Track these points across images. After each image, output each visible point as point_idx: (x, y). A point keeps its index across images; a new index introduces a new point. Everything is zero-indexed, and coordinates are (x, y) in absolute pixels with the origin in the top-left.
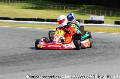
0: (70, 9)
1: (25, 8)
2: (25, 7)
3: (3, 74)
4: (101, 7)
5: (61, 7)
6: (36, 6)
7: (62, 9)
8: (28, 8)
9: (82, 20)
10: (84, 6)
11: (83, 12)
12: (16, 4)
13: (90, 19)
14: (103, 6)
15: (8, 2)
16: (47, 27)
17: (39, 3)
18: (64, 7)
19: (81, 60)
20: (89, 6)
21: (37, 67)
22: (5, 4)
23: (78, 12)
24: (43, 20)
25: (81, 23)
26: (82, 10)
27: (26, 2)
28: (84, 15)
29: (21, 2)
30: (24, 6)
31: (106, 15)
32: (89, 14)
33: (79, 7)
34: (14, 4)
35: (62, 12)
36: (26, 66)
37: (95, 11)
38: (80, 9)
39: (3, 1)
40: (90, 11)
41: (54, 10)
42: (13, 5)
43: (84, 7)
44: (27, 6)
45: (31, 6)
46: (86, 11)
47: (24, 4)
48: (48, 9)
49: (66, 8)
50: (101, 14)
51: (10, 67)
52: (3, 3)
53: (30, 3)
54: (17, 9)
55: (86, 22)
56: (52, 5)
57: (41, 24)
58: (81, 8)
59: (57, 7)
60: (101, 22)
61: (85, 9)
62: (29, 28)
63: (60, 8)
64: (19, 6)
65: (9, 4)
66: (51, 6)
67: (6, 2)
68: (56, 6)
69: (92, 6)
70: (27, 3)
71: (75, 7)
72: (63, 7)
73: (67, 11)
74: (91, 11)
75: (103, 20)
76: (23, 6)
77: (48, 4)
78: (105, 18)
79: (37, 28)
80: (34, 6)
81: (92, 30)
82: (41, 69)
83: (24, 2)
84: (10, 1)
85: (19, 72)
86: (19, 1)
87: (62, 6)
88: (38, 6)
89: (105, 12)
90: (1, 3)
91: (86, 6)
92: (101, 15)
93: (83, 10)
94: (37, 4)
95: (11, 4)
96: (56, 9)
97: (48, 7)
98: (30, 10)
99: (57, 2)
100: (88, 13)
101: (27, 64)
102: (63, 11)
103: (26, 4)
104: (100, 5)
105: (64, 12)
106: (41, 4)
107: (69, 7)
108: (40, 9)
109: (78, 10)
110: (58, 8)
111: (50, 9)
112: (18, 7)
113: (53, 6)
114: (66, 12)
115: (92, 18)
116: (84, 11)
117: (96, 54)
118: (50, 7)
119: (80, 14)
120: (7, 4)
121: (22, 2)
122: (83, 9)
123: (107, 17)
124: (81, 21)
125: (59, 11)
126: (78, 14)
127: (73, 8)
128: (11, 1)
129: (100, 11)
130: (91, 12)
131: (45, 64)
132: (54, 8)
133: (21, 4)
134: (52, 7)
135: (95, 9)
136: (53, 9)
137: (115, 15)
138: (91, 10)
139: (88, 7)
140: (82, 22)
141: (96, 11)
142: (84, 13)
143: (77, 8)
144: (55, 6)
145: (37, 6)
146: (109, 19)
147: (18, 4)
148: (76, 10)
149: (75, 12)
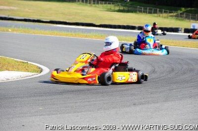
0: (165, 12)
2: (111, 9)
5: (154, 10)
6: (124, 9)
7: (155, 12)
8: (114, 11)
10: (183, 9)
11: (181, 17)
15: (90, 3)
17: (127, 5)
20: (189, 9)
23: (175, 16)
26: (179, 13)
27: (111, 3)
29: (105, 3)
30: (110, 8)
32: (189, 19)
33: (176, 10)
34: (97, 5)
35: (155, 16)
38: (177, 13)
39: (85, 1)
42: (95, 7)
43: (181, 10)
44: (113, 8)
45: (117, 8)
46: (185, 15)
47: (109, 6)
48: (138, 12)
49: (159, 11)
52: (84, 4)
53: (116, 5)
55: (187, 31)
58: (179, 11)
59: (149, 9)
61: (184, 12)
63: (153, 12)
65: (91, 5)
66: (142, 8)
67: (88, 3)
68: (148, 8)
69: (193, 9)
70: (113, 4)
71: (171, 10)
72: (157, 10)
73: (161, 15)
76: (108, 8)
77: (138, 7)
80: (122, 8)
83: (109, 4)
86: (104, 2)
87: (155, 8)
88: (126, 8)
91: (185, 9)
93: (181, 14)
94: (124, 6)
95: (94, 5)
96: (148, 12)
97: (138, 9)
98: (116, 13)
100: (187, 17)
102: (156, 15)
105: (157, 17)
107: (163, 10)
108: (128, 11)
109: (175, 14)
110: (150, 11)
111: (140, 11)
112: (102, 9)
113: (144, 9)
114: (159, 16)
115: (194, 26)
116: (183, 15)
119: (176, 19)
120: (89, 5)
121: (108, 2)
122: (181, 12)
124: (180, 29)
125: (149, 15)
127: (168, 11)
128: (93, 1)
130: (190, 16)
132: (145, 10)
133: (106, 5)
135: (196, 13)
136: (144, 12)
138: (191, 14)
141: (197, 15)
143: (174, 12)
144: (147, 9)
148: (172, 14)
149: (171, 16)
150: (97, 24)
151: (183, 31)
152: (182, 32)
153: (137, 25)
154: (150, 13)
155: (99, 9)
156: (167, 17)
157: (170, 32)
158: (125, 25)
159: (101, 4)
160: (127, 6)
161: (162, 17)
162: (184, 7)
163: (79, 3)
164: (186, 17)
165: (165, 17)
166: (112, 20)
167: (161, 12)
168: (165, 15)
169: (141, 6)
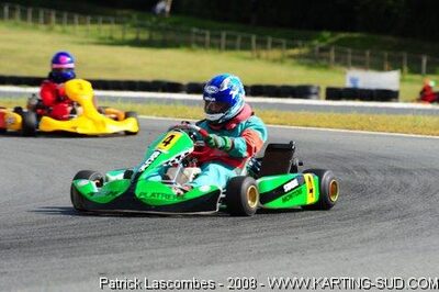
0: (275, 45)
1: (108, 41)
2: (111, 38)
3: (27, 285)
4: (389, 38)
5: (243, 39)
6: (151, 37)
7: (246, 46)
9: (319, 88)
10: (326, 34)
11: (322, 58)
12: (78, 28)
13: (348, 85)
15: (46, 22)
16: (189, 112)
17: (162, 24)
18: (254, 38)
19: (314, 235)
20: (342, 35)
21: (151, 261)
22: (35, 28)
23: (305, 57)
24: (174, 87)
25: (314, 97)
26: (317, 49)
27: (112, 19)
28: (326, 67)
29: (94, 22)
30: (108, 35)
32: (345, 64)
33: (307, 39)
34: (69, 28)
35: (246, 58)
36: (111, 256)
37: (364, 55)
38: (311, 47)
40: (346, 53)
41: (217, 51)
42: (64, 32)
43: (324, 40)
44: (118, 35)
45: (130, 36)
46: (332, 55)
47: (106, 30)
48: (194, 46)
49: (257, 42)
50: (386, 66)
51: (54, 260)
52: (30, 24)
53: (128, 25)
54: (81, 47)
55: (334, 94)
56: (208, 33)
57: (170, 101)
58: (316, 42)
59: (228, 37)
60: (387, 95)
61: (332, 44)
63: (238, 43)
64: (86, 37)
65: (51, 30)
66: (204, 35)
67: (42, 20)
68: (224, 34)
69: (356, 35)
70: (116, 23)
71: (293, 39)
72: (249, 40)
73: (264, 54)
74: (353, 54)
75: (394, 87)
76: (103, 34)
77: (195, 30)
78: (402, 80)
79: (154, 118)
80: (144, 36)
81: (354, 123)
82: (168, 267)
83: (104, 22)
84: (53, 18)
85: (85, 279)
86: (89, 18)
87: (245, 35)
88: (158, 37)
89: (401, 59)
90: (24, 23)
91: (332, 36)
92: (389, 70)
93: (322, 50)
94: (152, 29)
95: (58, 28)
96: (223, 46)
97: (193, 38)
98: (127, 49)
99: (226, 20)
100: (342, 61)
101: (115, 251)
102: (247, 54)
103: (115, 27)
105: (251, 59)
106: (167, 29)
107: (270, 39)
108: (164, 44)
109: (305, 51)
110: (230, 42)
111: (201, 45)
112: (85, 40)
113: (211, 36)
114: (259, 57)
115: (354, 80)
116: (324, 54)
117: (370, 212)
118: (200, 39)
119: (310, 66)
120: (43, 27)
121: (101, 19)
122: (323, 45)
123: (408, 77)
124: (313, 90)
125: (233, 53)
126: (302, 64)
127: (284, 41)
128: (57, 16)
129: (386, 54)
130: (350, 57)
131: (181, 250)
132: (215, 41)
133: (95, 26)
134: (208, 38)
136: (212, 46)
138: (349, 50)
139: (341, 40)
140: (316, 94)
141: (368, 53)
142: (324, 62)
143: (300, 43)
144: (219, 37)
145: (154, 34)
148: (295, 52)
149: (293, 57)
151: (323, 95)
152: (319, 98)
154: (230, 48)
156: (281, 61)
159: (80, 24)
160: (160, 29)
161: (267, 59)
162: (328, 29)
163: (13, 21)
164: (337, 60)
165: (275, 61)
167: (262, 44)
168: (276, 53)
169: (204, 28)
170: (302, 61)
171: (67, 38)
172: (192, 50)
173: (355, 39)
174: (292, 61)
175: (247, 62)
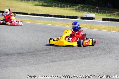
0: (69, 7)
4: (92, 6)
7: (64, 7)
8: (39, 6)
11: (79, 10)
13: (85, 16)
14: (93, 5)
22: (22, 2)
23: (75, 9)
24: (51, 16)
31: (95, 12)
33: (76, 6)
34: (29, 2)
41: (58, 7)
42: (28, 3)
44: (38, 4)
45: (41, 4)
47: (36, 3)
49: (66, 6)
50: (91, 12)
53: (40, 2)
55: (82, 18)
58: (77, 6)
60: (92, 19)
61: (80, 7)
62: (45, 24)
63: (62, 6)
64: (32, 4)
65: (25, 2)
68: (59, 4)
69: (85, 5)
71: (73, 5)
73: (67, 8)
75: (94, 17)
80: (44, 4)
83: (36, 1)
87: (64, 5)
88: (46, 4)
93: (78, 8)
94: (45, 3)
95: (27, 2)
97: (53, 5)
99: (60, 1)
103: (38, 2)
104: (91, 5)
107: (68, 6)
108: (48, 6)
111: (55, 6)
114: (66, 9)
115: (86, 15)
118: (55, 5)
120: (24, 1)
122: (79, 7)
124: (78, 17)
125: (61, 8)
127: (71, 6)
129: (91, 9)
130: (84, 10)
133: (34, 2)
135: (87, 8)
136: (57, 6)
137: (102, 13)
138: (84, 8)
144: (59, 5)
146: (97, 15)
147: (32, 2)
148: (73, 8)
149: (73, 9)
150: (29, 13)
151: (80, 18)
153: (53, 14)
154: (61, 7)
155: (30, 4)
156: (71, 10)
157: (73, 18)
158: (46, 14)
160: (47, 3)
161: (68, 10)
162: (80, 4)
164: (82, 10)
166: (38, 11)
167: (67, 6)
168: (69, 8)
169: (55, 3)
170: (75, 10)
171: (28, 4)
172: (53, 7)
173: (85, 6)
174: (73, 10)
175: (64, 10)
